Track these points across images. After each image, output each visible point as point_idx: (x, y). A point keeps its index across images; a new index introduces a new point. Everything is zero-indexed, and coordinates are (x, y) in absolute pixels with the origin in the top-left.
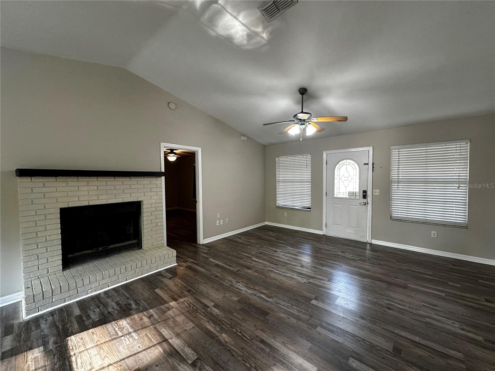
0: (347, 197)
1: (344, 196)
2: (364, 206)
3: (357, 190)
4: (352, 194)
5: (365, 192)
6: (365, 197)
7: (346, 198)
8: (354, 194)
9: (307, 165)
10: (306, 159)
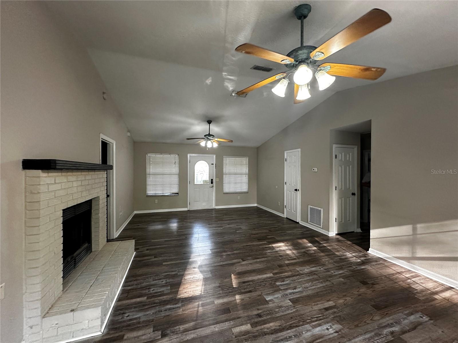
0: (202, 183)
1: (201, 183)
2: (212, 188)
3: (208, 179)
4: (205, 181)
5: (212, 180)
6: (212, 183)
7: (202, 184)
8: (206, 182)
9: (175, 163)
10: (175, 159)
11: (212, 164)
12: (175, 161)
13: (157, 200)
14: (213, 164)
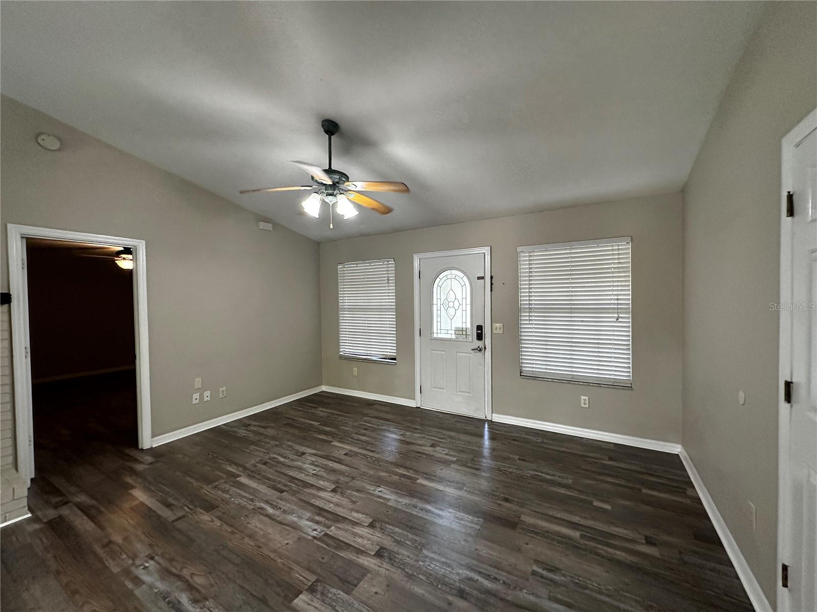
0: (454, 337)
1: (449, 336)
2: (480, 354)
3: (469, 326)
4: (460, 332)
5: (480, 328)
6: (480, 337)
7: (450, 340)
8: (464, 333)
9: (388, 280)
10: (388, 267)
11: (479, 278)
12: (388, 277)
13: (356, 369)
14: (483, 278)
